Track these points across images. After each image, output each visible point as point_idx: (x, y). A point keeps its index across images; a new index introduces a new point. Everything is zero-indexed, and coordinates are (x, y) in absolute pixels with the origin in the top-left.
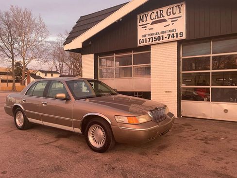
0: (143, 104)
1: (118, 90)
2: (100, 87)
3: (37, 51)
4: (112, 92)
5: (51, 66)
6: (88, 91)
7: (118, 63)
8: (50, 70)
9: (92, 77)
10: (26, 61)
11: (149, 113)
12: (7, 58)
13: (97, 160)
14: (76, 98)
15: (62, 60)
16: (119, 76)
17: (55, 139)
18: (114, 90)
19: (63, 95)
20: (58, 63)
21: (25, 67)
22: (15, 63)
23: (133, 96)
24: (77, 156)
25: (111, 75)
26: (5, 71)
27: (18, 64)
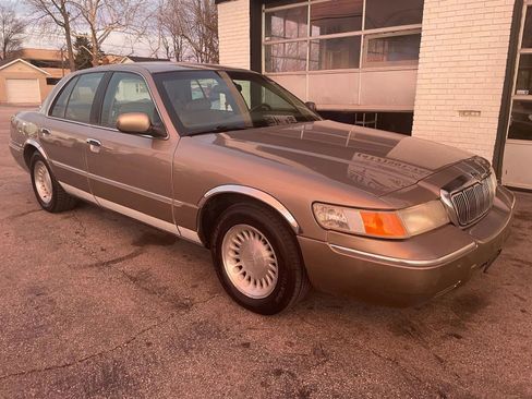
0: (390, 154)
1: (319, 107)
2: (267, 97)
3: (122, 9)
4: (302, 114)
5: (155, 46)
6: (230, 109)
7: (316, 30)
8: (154, 56)
9: (244, 63)
10: (99, 34)
11: (443, 194)
12: (54, 26)
13: (247, 345)
14: (184, 132)
15: (178, 31)
16: (320, 65)
17: (133, 250)
18: (308, 104)
19: (142, 120)
20: (170, 40)
21: (98, 48)
22: (73, 39)
23: (353, 124)
24: (183, 321)
25: (297, 63)
26: (55, 59)
27: (81, 41)
